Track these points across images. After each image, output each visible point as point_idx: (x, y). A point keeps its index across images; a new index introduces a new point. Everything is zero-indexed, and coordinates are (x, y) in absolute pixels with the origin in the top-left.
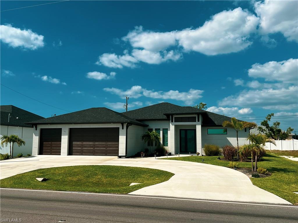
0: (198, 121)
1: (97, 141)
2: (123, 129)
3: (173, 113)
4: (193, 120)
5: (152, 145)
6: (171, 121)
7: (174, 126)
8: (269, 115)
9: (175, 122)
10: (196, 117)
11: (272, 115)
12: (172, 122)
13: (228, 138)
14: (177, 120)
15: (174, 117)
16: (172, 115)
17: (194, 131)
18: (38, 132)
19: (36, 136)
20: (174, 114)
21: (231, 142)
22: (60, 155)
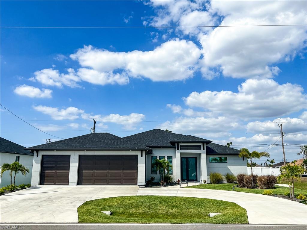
0: (204, 149)
1: (112, 169)
2: (142, 156)
3: (180, 140)
4: (198, 148)
5: (156, 173)
6: (176, 149)
7: (180, 154)
8: (228, 143)
9: (180, 150)
10: (201, 145)
11: (230, 144)
12: (178, 149)
13: (228, 166)
14: (183, 148)
15: (180, 144)
16: (178, 143)
17: (195, 159)
18: (40, 158)
19: (36, 163)
20: (180, 142)
21: (231, 170)
22: (68, 185)
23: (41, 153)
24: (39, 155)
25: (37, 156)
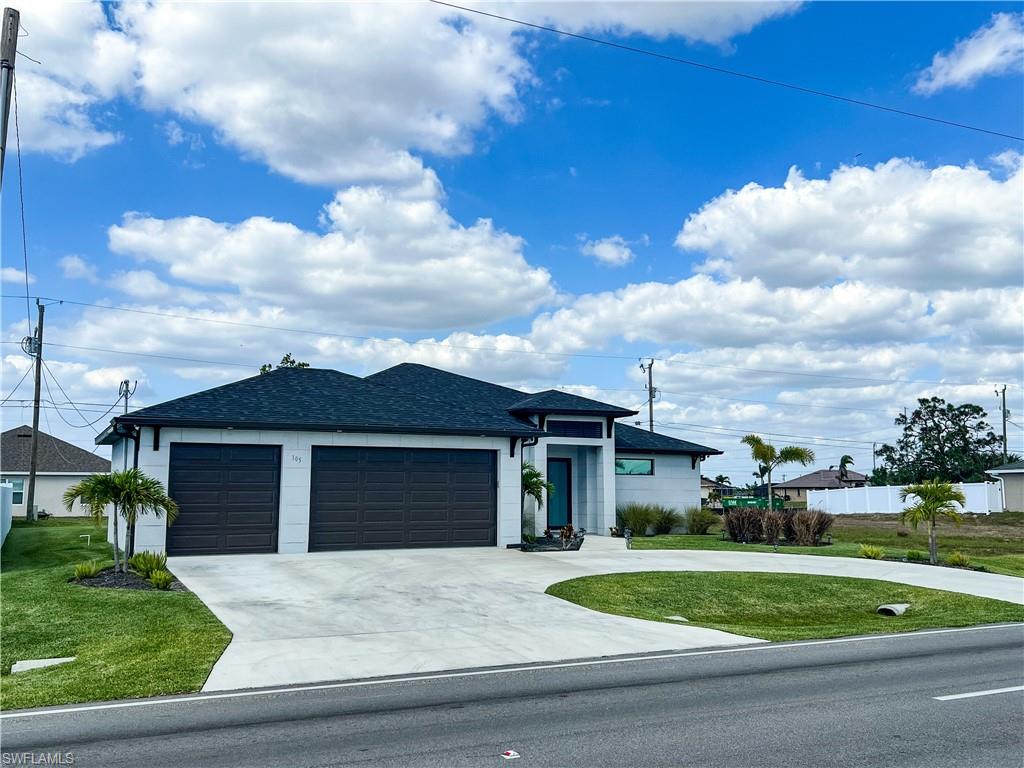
0: (609, 436)
2: (512, 455)
4: (593, 431)
9: (548, 436)
10: (601, 423)
14: (553, 429)
15: (545, 419)
16: (543, 414)
17: (565, 463)
22: (275, 550)
23: (169, 437)
24: (160, 444)
25: (156, 447)
